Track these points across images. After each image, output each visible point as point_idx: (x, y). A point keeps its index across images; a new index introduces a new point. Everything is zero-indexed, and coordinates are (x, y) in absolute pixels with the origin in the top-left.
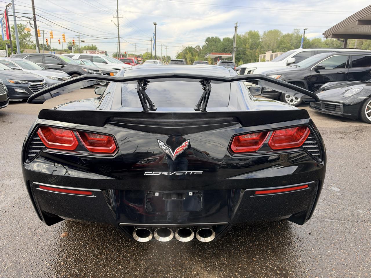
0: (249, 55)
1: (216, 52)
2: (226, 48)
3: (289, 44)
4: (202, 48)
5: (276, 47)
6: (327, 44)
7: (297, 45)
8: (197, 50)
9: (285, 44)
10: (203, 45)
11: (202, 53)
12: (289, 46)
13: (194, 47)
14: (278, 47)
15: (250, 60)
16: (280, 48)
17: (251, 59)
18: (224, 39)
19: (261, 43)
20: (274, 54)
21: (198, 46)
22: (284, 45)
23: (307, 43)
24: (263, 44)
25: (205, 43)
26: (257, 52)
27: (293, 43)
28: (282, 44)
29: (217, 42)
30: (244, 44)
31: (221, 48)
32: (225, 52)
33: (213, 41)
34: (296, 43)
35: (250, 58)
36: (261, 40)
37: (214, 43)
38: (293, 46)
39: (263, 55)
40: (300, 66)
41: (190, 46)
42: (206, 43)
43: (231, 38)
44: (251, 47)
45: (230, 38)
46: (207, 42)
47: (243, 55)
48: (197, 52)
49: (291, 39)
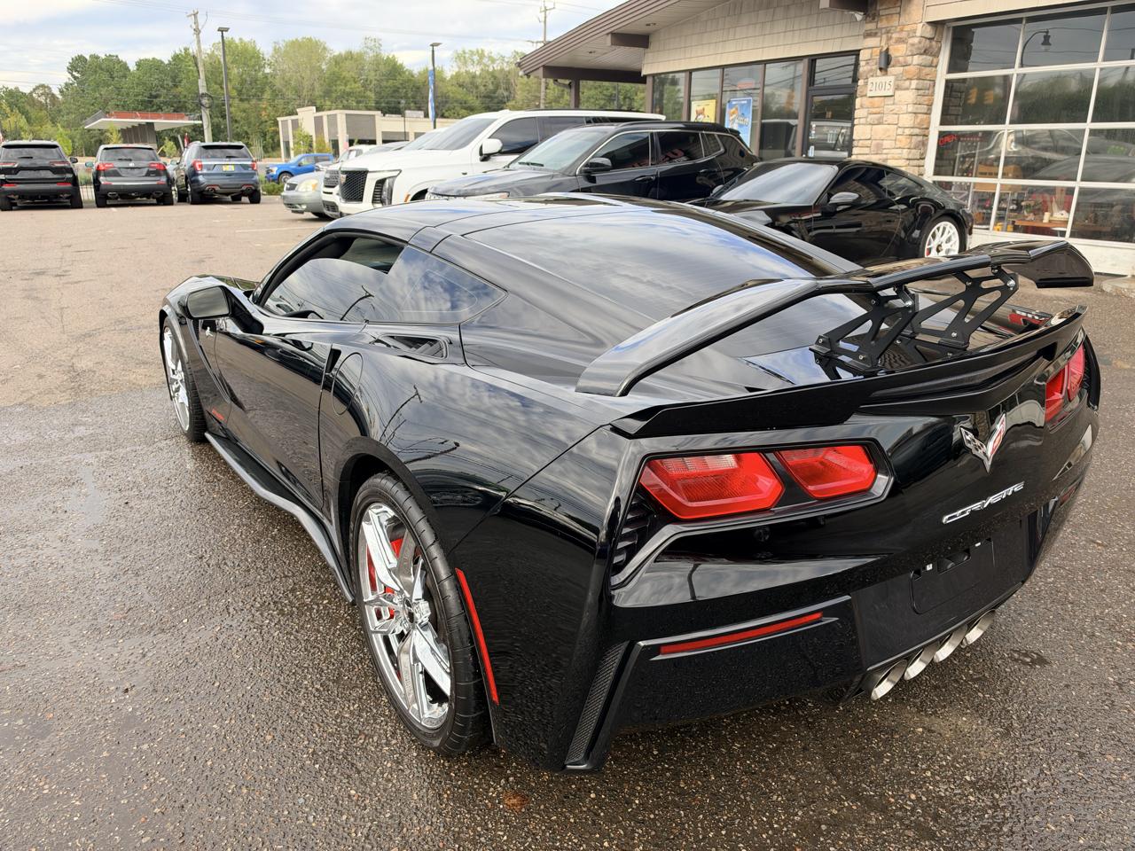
0: (239, 119)
1: (124, 110)
2: (156, 97)
3: (359, 85)
4: (61, 92)
5: (321, 93)
6: (460, 86)
7: (381, 87)
8: (42, 99)
9: (346, 85)
10: (63, 85)
11: (65, 112)
12: (358, 90)
13: (26, 90)
14: (327, 93)
15: (247, 133)
16: (334, 95)
17: (249, 132)
18: (139, 64)
19: (270, 79)
20: (324, 114)
21: (43, 86)
22: (343, 87)
23: (409, 80)
24: (278, 83)
25: (70, 76)
26: (265, 109)
27: (368, 82)
28: (338, 82)
29: (115, 75)
30: (216, 83)
31: (136, 96)
32: (155, 108)
33: (102, 69)
34: (376, 80)
35: (245, 128)
36: (267, 70)
37: (105, 76)
38: (370, 91)
39: (289, 119)
40: (542, 165)
41: (11, 87)
42: (75, 78)
43: (166, 62)
44: (240, 92)
45: (162, 62)
46: (75, 74)
47: (221, 120)
48: (42, 107)
49: (360, 67)
